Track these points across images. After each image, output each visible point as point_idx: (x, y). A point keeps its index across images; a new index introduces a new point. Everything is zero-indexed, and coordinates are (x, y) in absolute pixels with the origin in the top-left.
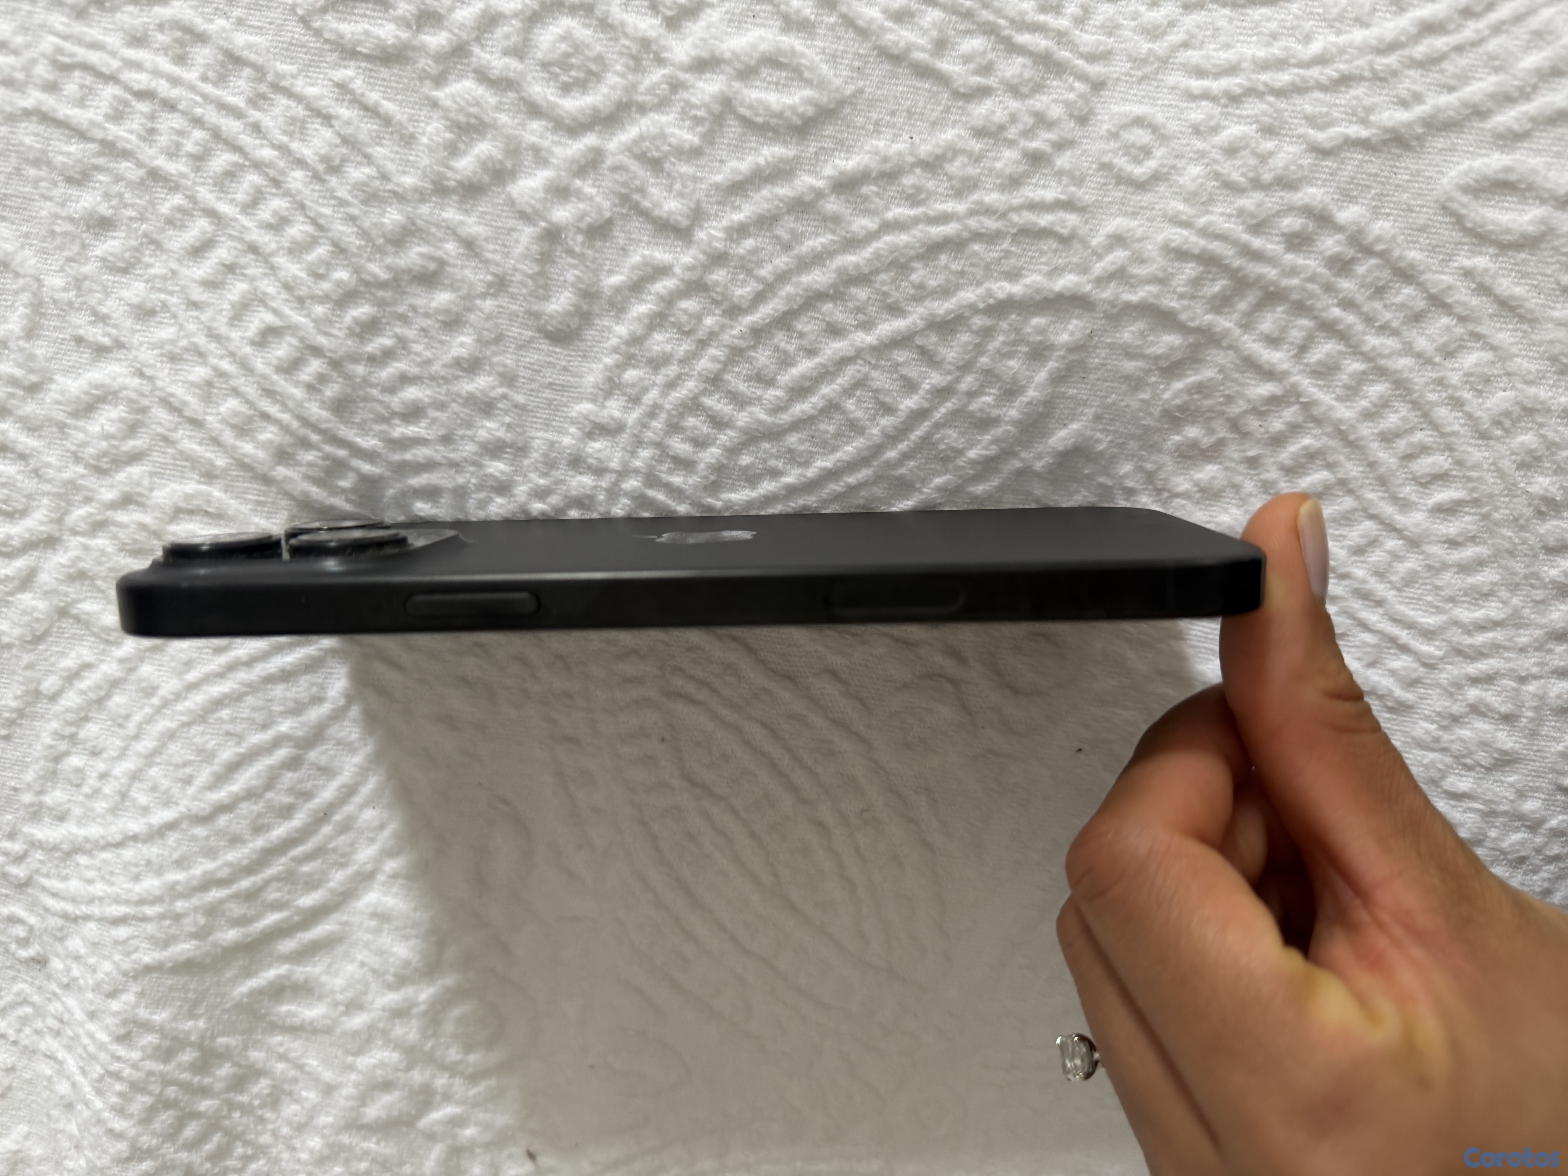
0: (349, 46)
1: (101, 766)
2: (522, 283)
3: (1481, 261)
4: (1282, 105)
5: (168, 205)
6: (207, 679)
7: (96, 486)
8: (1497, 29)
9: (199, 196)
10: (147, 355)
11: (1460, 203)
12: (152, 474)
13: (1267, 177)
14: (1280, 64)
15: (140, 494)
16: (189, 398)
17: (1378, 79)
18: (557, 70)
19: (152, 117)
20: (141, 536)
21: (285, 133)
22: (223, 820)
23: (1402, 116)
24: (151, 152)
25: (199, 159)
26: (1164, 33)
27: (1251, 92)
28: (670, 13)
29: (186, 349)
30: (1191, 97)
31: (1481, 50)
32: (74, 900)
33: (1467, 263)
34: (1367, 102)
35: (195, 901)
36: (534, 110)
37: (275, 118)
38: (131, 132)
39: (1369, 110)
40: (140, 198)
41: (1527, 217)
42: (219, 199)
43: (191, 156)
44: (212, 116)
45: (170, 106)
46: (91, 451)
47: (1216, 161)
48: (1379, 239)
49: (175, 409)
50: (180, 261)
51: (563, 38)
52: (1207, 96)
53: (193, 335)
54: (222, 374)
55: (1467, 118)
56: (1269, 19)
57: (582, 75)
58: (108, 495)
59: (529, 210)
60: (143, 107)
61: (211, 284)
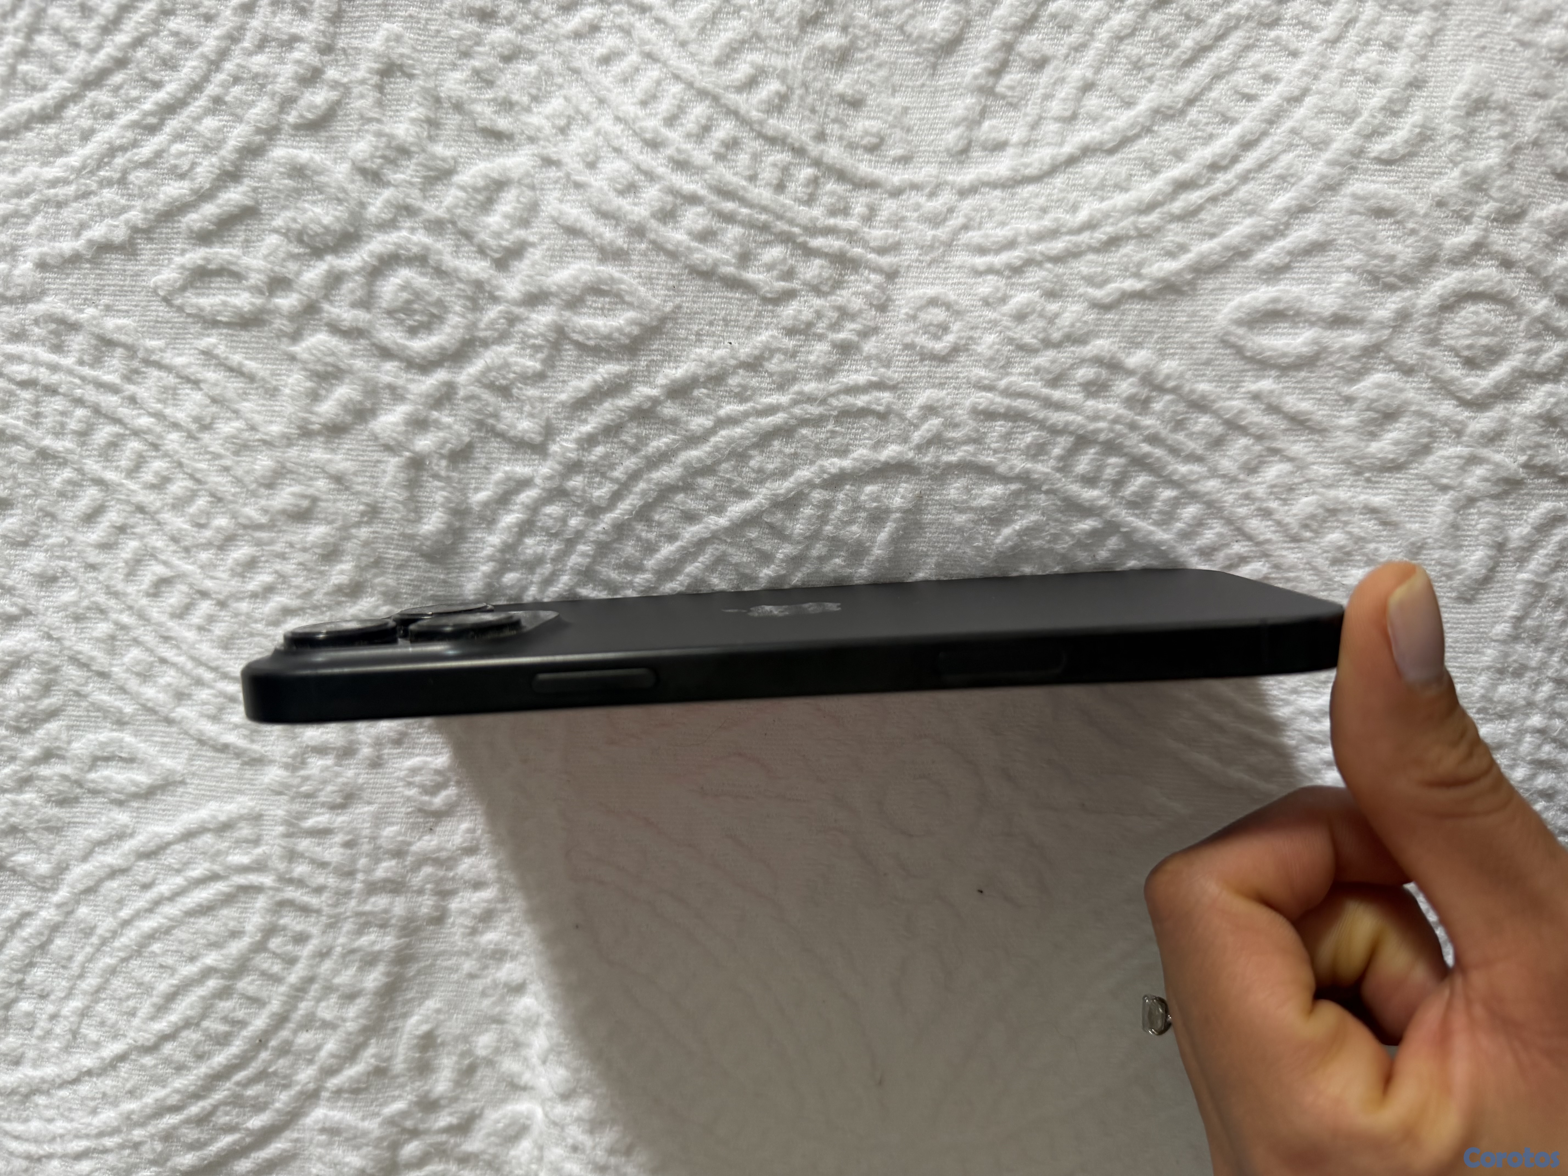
0: (209, 317)
1: (50, 1008)
2: (394, 509)
3: (1266, 384)
4: (1060, 270)
5: (58, 479)
6: (137, 915)
7: (18, 745)
8: (1245, 178)
9: (87, 468)
10: (53, 619)
11: (1236, 335)
12: (69, 728)
13: (1056, 336)
14: (1054, 233)
15: (59, 748)
16: (95, 653)
17: (1144, 236)
18: (402, 316)
19: (36, 403)
20: (64, 787)
21: (159, 401)
22: (168, 1048)
23: (1170, 266)
24: (38, 434)
25: (84, 435)
26: (945, 220)
27: (1029, 262)
28: (497, 256)
29: (89, 608)
30: (977, 273)
31: (1233, 198)
32: (36, 1141)
33: (1254, 387)
34: (1137, 258)
35: (151, 1129)
36: (385, 353)
37: (149, 389)
38: (18, 418)
39: (1140, 265)
40: (32, 476)
41: (1300, 340)
42: (105, 468)
43: (74, 432)
44: (91, 394)
45: (51, 390)
46: (11, 713)
47: (1008, 328)
48: (1168, 377)
49: (84, 666)
50: (75, 529)
51: (404, 288)
52: (991, 270)
53: (93, 595)
54: (124, 627)
55: (1231, 260)
56: (1037, 195)
57: (425, 319)
58: (30, 752)
59: (392, 443)
60: (27, 395)
61: (105, 546)
